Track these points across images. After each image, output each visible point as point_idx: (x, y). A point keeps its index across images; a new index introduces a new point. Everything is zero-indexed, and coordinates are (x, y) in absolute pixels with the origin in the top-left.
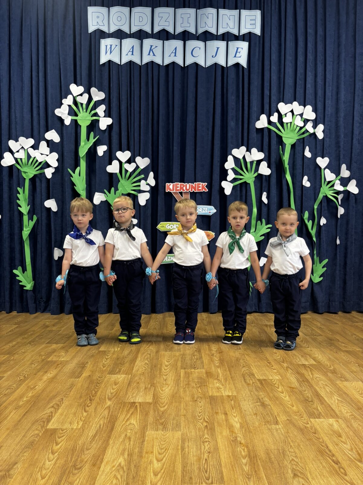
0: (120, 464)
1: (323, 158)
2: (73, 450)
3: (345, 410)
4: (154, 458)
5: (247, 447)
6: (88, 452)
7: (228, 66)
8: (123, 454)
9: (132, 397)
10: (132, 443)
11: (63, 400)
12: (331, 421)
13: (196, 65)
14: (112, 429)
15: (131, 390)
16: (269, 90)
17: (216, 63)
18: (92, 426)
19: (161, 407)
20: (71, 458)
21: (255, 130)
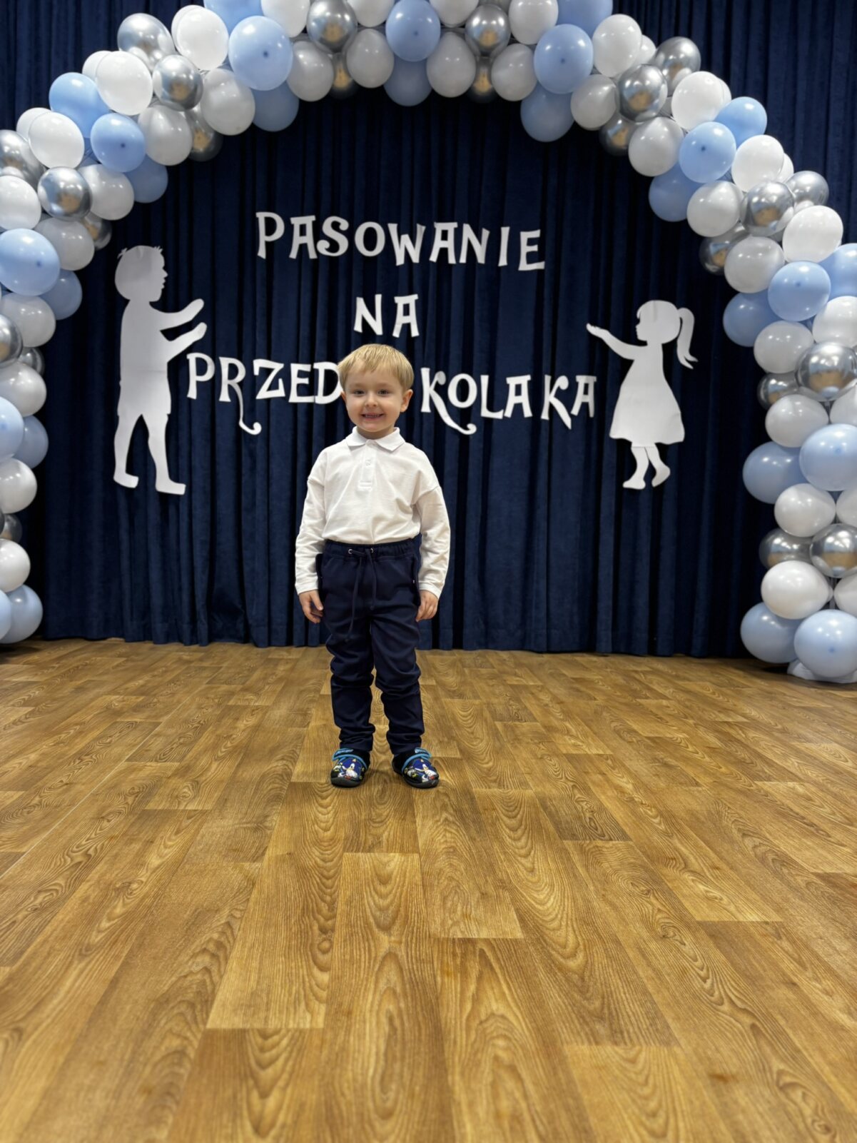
0: (446, 819)
3: (812, 773)
4: (502, 815)
5: (655, 807)
8: (444, 809)
11: (295, 751)
12: (791, 784)
19: (482, 764)
20: (360, 812)
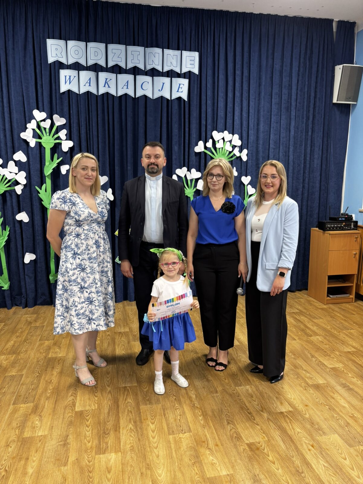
1: (246, 177)
2: (99, 423)
4: (150, 422)
5: (201, 409)
6: (109, 423)
7: (172, 99)
8: (130, 422)
9: (123, 383)
10: (133, 414)
11: (76, 390)
13: (145, 97)
14: (118, 407)
15: (120, 378)
16: (205, 120)
17: (162, 97)
18: (104, 406)
19: (144, 389)
20: (101, 428)
21: (194, 154)
